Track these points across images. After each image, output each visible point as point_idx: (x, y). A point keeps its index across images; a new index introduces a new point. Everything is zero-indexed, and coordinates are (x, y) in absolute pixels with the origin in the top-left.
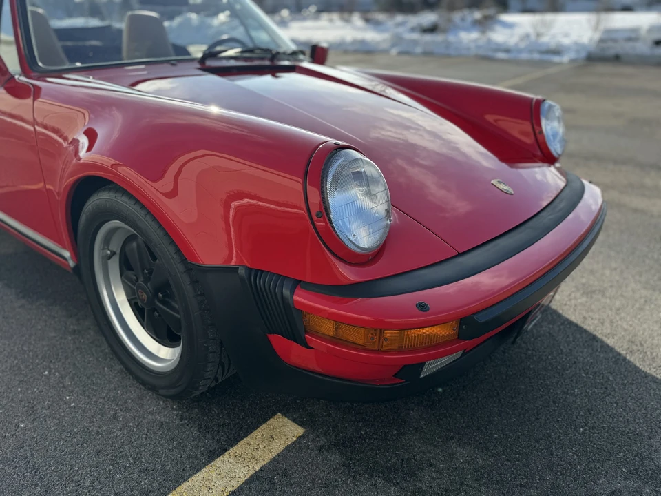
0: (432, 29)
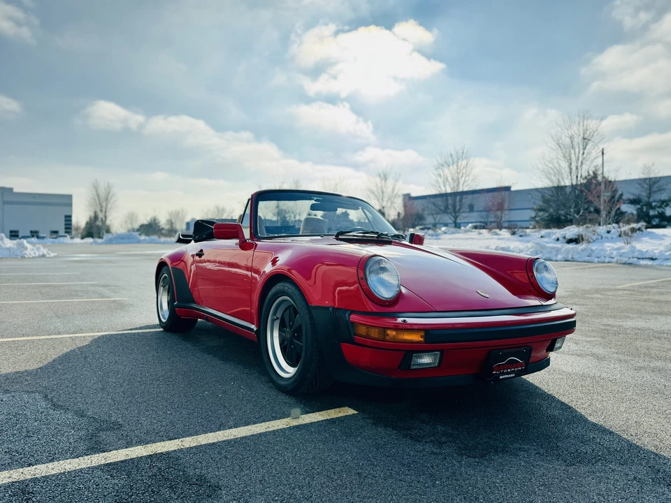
0: (578, 240)
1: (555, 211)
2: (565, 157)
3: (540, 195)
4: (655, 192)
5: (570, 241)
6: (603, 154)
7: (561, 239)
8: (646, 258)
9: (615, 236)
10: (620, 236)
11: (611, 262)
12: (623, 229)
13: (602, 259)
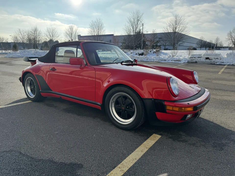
0: (142, 54)
1: (128, 43)
2: (132, 25)
3: (124, 38)
4: (155, 38)
5: (140, 55)
6: (143, 25)
7: (137, 54)
8: (163, 60)
9: (152, 53)
10: (154, 53)
11: (154, 62)
12: (154, 51)
13: (151, 61)
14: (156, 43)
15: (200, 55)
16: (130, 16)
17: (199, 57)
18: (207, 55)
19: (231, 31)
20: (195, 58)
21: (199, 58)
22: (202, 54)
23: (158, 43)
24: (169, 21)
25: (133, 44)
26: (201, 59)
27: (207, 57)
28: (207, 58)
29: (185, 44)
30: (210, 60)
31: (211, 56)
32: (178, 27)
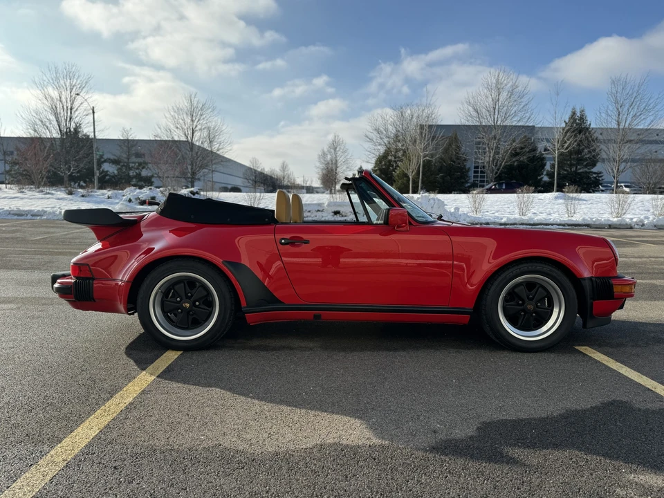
6: (93, 112)
14: (138, 169)
15: (319, 205)
16: (45, 78)
17: (318, 211)
18: (335, 204)
19: (326, 150)
20: (309, 211)
21: (320, 213)
22: (324, 204)
23: (143, 168)
24: (170, 108)
25: (61, 168)
26: (324, 214)
27: (336, 210)
28: (336, 213)
29: (217, 177)
30: (342, 216)
31: (345, 207)
32: (197, 128)
